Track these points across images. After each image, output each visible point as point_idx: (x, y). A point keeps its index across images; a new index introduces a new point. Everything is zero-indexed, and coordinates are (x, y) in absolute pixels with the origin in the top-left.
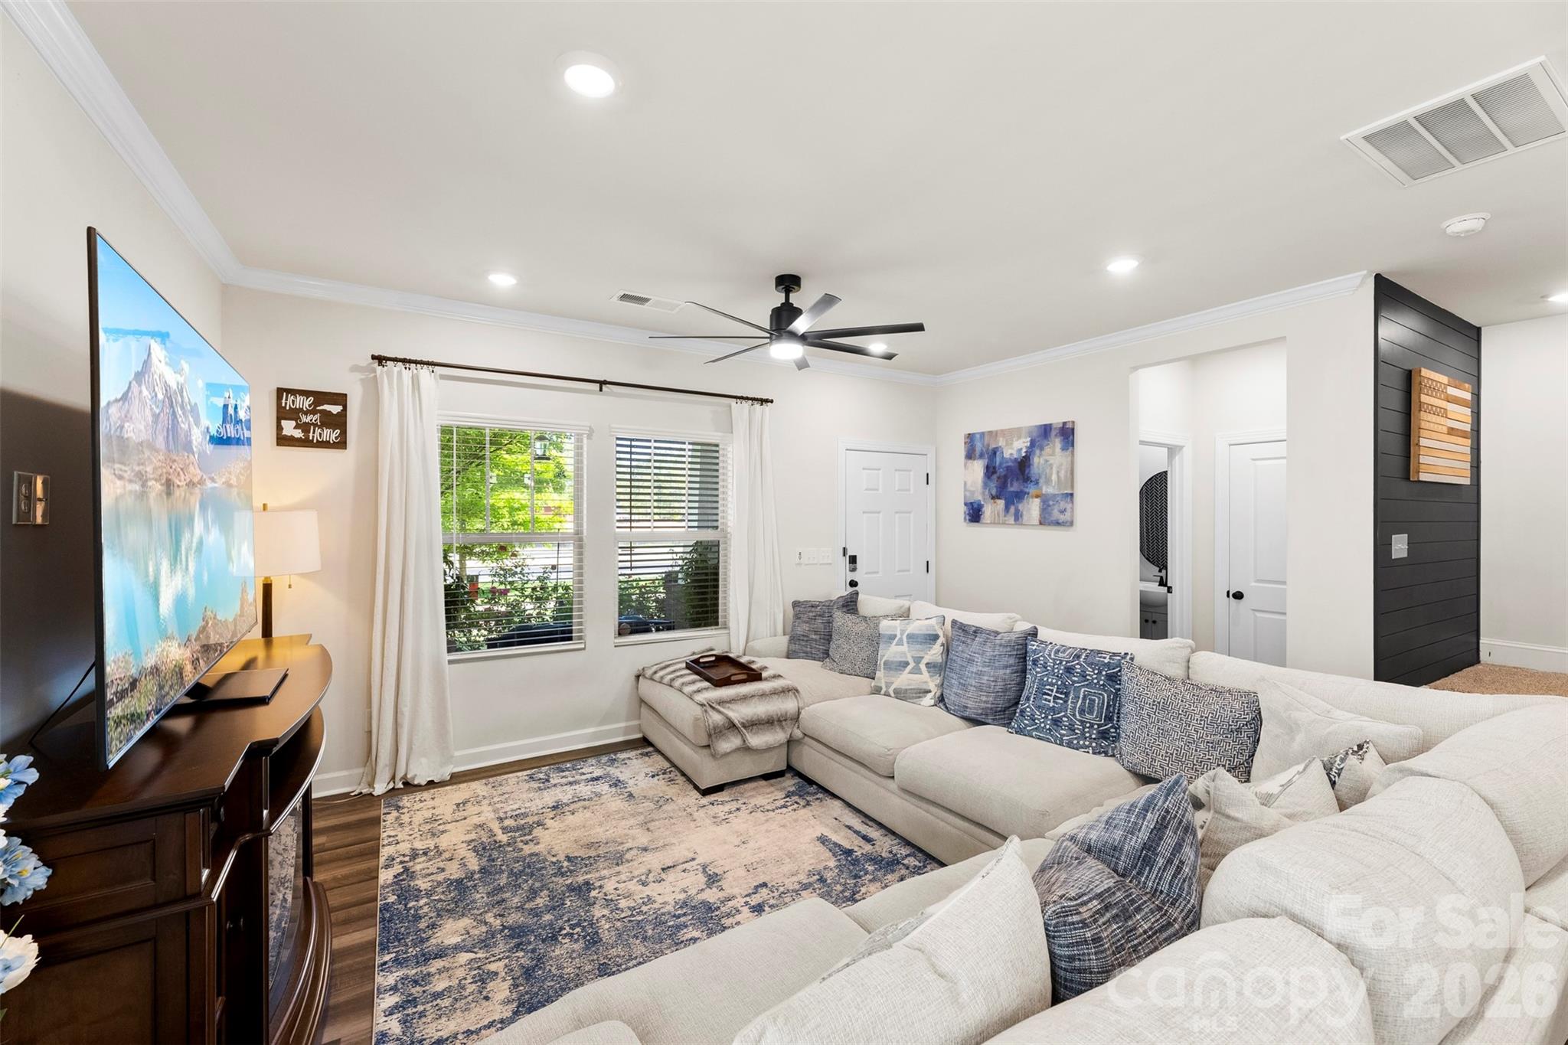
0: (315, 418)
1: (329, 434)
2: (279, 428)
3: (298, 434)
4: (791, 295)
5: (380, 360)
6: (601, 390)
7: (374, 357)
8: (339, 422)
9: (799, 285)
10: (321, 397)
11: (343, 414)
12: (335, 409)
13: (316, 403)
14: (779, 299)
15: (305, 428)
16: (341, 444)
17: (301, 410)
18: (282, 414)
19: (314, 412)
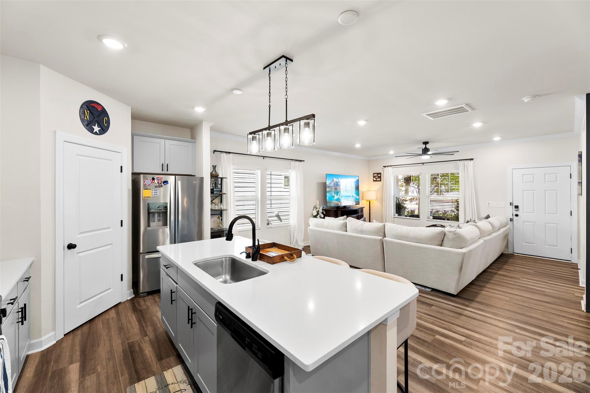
0: (377, 177)
1: (379, 179)
2: (373, 179)
3: (375, 180)
4: (427, 145)
5: (385, 167)
6: (423, 165)
7: (383, 167)
8: (380, 177)
9: (428, 144)
10: (378, 174)
11: (381, 176)
12: (380, 175)
13: (377, 175)
14: (424, 146)
15: (376, 179)
16: (380, 181)
17: (376, 176)
18: (374, 177)
19: (377, 176)
